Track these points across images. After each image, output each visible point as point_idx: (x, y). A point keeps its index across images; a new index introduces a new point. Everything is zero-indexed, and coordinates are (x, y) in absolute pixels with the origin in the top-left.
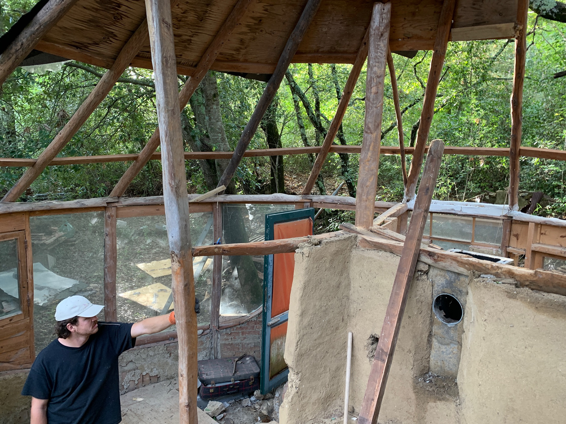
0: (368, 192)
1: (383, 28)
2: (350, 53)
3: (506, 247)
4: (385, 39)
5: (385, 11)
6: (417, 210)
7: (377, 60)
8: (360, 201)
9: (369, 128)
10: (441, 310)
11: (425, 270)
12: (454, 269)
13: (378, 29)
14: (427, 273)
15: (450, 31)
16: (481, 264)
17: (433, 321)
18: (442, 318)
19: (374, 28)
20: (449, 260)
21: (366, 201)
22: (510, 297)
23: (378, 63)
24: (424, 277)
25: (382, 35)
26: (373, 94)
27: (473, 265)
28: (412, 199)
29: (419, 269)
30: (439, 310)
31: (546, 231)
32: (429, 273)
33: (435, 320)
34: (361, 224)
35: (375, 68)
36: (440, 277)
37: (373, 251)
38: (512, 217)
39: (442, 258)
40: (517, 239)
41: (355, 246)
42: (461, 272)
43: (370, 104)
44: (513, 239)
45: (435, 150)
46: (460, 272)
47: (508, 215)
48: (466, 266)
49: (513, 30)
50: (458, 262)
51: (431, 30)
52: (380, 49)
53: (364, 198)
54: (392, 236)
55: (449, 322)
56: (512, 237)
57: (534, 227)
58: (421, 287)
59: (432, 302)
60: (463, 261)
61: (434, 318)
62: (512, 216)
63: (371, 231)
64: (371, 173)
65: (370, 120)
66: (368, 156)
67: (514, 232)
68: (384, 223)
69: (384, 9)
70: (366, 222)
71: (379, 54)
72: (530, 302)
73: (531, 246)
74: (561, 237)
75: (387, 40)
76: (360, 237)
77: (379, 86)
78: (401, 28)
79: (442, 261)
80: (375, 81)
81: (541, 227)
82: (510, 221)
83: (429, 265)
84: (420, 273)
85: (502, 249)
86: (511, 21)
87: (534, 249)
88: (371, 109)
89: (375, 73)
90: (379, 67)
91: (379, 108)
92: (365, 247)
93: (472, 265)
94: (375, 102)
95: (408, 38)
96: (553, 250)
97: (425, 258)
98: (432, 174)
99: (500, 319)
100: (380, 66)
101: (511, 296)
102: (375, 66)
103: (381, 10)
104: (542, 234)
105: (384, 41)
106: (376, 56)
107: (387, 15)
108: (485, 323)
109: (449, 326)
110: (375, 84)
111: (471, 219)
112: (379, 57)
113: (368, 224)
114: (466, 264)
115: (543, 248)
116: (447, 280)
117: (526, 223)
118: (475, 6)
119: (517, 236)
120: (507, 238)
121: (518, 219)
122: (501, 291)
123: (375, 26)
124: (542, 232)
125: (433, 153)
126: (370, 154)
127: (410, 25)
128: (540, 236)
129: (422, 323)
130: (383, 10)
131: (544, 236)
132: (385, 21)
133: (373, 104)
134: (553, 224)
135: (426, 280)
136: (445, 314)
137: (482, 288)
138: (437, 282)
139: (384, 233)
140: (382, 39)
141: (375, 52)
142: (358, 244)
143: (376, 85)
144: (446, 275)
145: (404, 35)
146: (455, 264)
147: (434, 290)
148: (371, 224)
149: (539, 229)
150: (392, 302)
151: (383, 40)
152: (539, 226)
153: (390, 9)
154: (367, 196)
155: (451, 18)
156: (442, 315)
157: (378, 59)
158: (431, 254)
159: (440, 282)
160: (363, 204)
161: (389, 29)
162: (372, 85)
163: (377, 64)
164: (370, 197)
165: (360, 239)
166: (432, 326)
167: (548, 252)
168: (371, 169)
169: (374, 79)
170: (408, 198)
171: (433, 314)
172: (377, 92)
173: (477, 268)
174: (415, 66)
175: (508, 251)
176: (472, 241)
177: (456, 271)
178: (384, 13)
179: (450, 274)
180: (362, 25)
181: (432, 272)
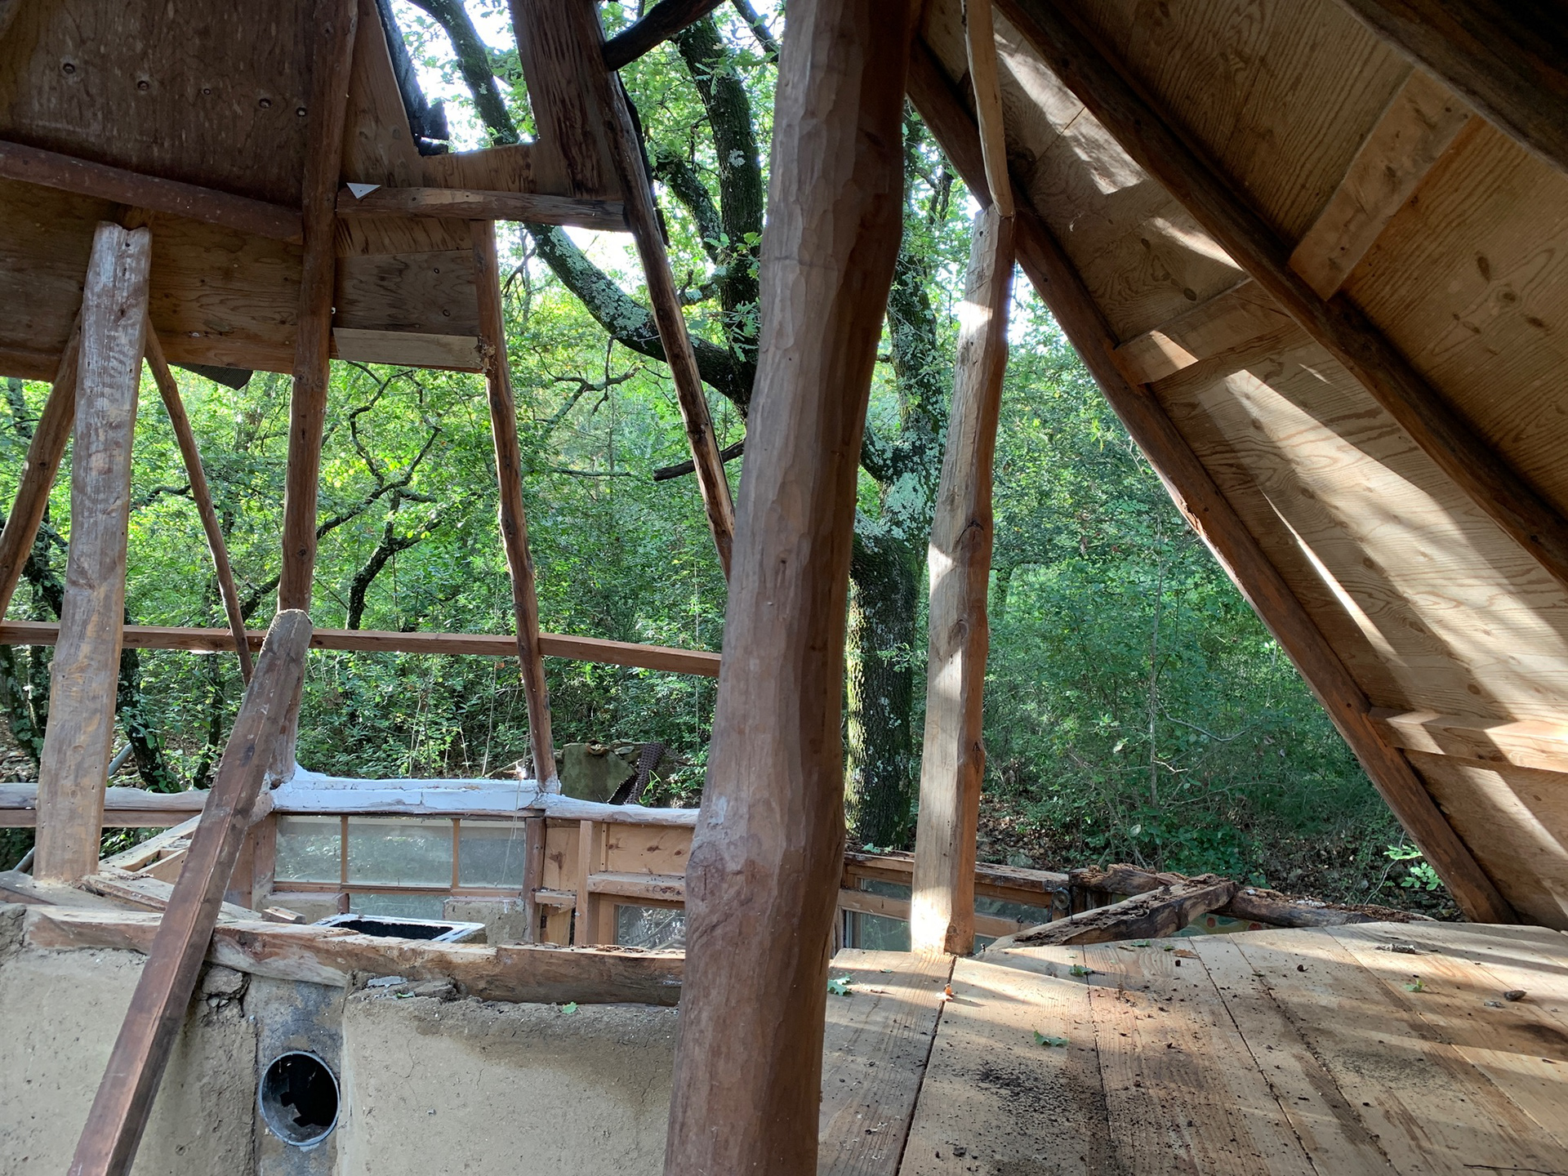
0: (79, 766)
1: (125, 294)
2: (39, 351)
3: (534, 890)
4: (133, 325)
5: (132, 250)
6: (214, 811)
7: (107, 380)
8: (53, 793)
9: (82, 572)
10: (285, 1103)
11: (230, 990)
12: (309, 973)
13: (110, 293)
14: (240, 997)
15: (331, 334)
16: (375, 949)
17: (260, 1144)
18: (288, 1127)
19: (97, 289)
20: (295, 949)
21: (74, 793)
22: (424, 1032)
23: (111, 386)
24: (232, 1012)
25: (123, 312)
26: (94, 473)
27: (356, 955)
28: (286, 779)
29: (213, 990)
30: (279, 1105)
31: (618, 840)
32: (248, 998)
33: (265, 1142)
34: (55, 870)
35: (100, 400)
36: (276, 1006)
37: (76, 955)
38: (543, 810)
39: (274, 946)
40: (560, 867)
41: (14, 947)
42: (329, 978)
43: (87, 503)
44: (551, 866)
45: (281, 639)
46: (326, 982)
47: (536, 807)
48: (339, 960)
49: (475, 354)
50: (317, 950)
51: (283, 322)
52: (116, 349)
53: (68, 784)
54: (150, 899)
55: (303, 1138)
56: (547, 861)
57: (590, 833)
58: (218, 1044)
59: (257, 1084)
60: (331, 947)
61: (262, 1134)
62: (543, 807)
63: (90, 890)
64: (91, 705)
65: (85, 548)
66: (81, 655)
67: (552, 850)
68: (158, 856)
69: (128, 245)
70: (71, 861)
71: (114, 363)
72: (470, 1037)
73: (585, 880)
74: (651, 849)
75: (138, 327)
76: (35, 912)
77: (114, 453)
78: (195, 305)
79: (277, 954)
80: (102, 438)
81: (608, 830)
82: (541, 822)
83: (246, 974)
84: (214, 1002)
85: (524, 899)
86: (471, 333)
87: (592, 888)
88: (90, 517)
89: (101, 414)
90: (113, 401)
91: (114, 514)
92: (50, 944)
93: (353, 954)
94: (102, 496)
95: (221, 334)
96: (631, 884)
97: (229, 955)
98: (267, 706)
99: (404, 1100)
100: (118, 395)
101: (428, 1026)
102: (102, 395)
103: (119, 244)
104: (611, 847)
105: (130, 331)
106: (105, 369)
107: (138, 262)
108: (370, 1119)
109: (304, 1149)
110: (101, 447)
111: (448, 822)
112: (112, 372)
113: (74, 870)
114: (339, 954)
115: (611, 882)
116: (296, 1008)
117: (574, 823)
118: (384, 283)
119: (558, 858)
120: (535, 864)
121: (557, 815)
122: (405, 1018)
123: (101, 285)
124: (612, 841)
125: (275, 647)
126: (86, 648)
127: (222, 302)
128: (607, 852)
129: (223, 1159)
130: (124, 247)
131: (615, 851)
132: (133, 278)
133: (95, 501)
134: (630, 820)
135: (236, 1020)
136: (299, 1115)
137: (361, 1018)
138: (269, 1021)
139: (127, 892)
140: (122, 322)
141: (100, 355)
142: (27, 938)
143: (105, 450)
144: (295, 994)
145: (207, 323)
146: (310, 959)
147: (261, 1046)
148: (88, 867)
149: (604, 835)
150: (97, 1113)
151: (125, 327)
152: (604, 827)
153: (147, 247)
154: (77, 777)
155: (329, 300)
156: (290, 1120)
157: (112, 376)
158: (244, 939)
159: (277, 1018)
160: (63, 803)
161: (144, 300)
162: (93, 448)
163: (107, 390)
164: (86, 782)
165: (35, 919)
166: (257, 1162)
167: (621, 893)
168: (91, 694)
169: (96, 430)
170: (274, 777)
171: (258, 1123)
172: (110, 470)
173: (364, 962)
174: (353, 416)
175: (537, 900)
176: (455, 885)
177: (317, 979)
178: (130, 256)
179: (306, 991)
180: (70, 278)
181: (254, 995)
